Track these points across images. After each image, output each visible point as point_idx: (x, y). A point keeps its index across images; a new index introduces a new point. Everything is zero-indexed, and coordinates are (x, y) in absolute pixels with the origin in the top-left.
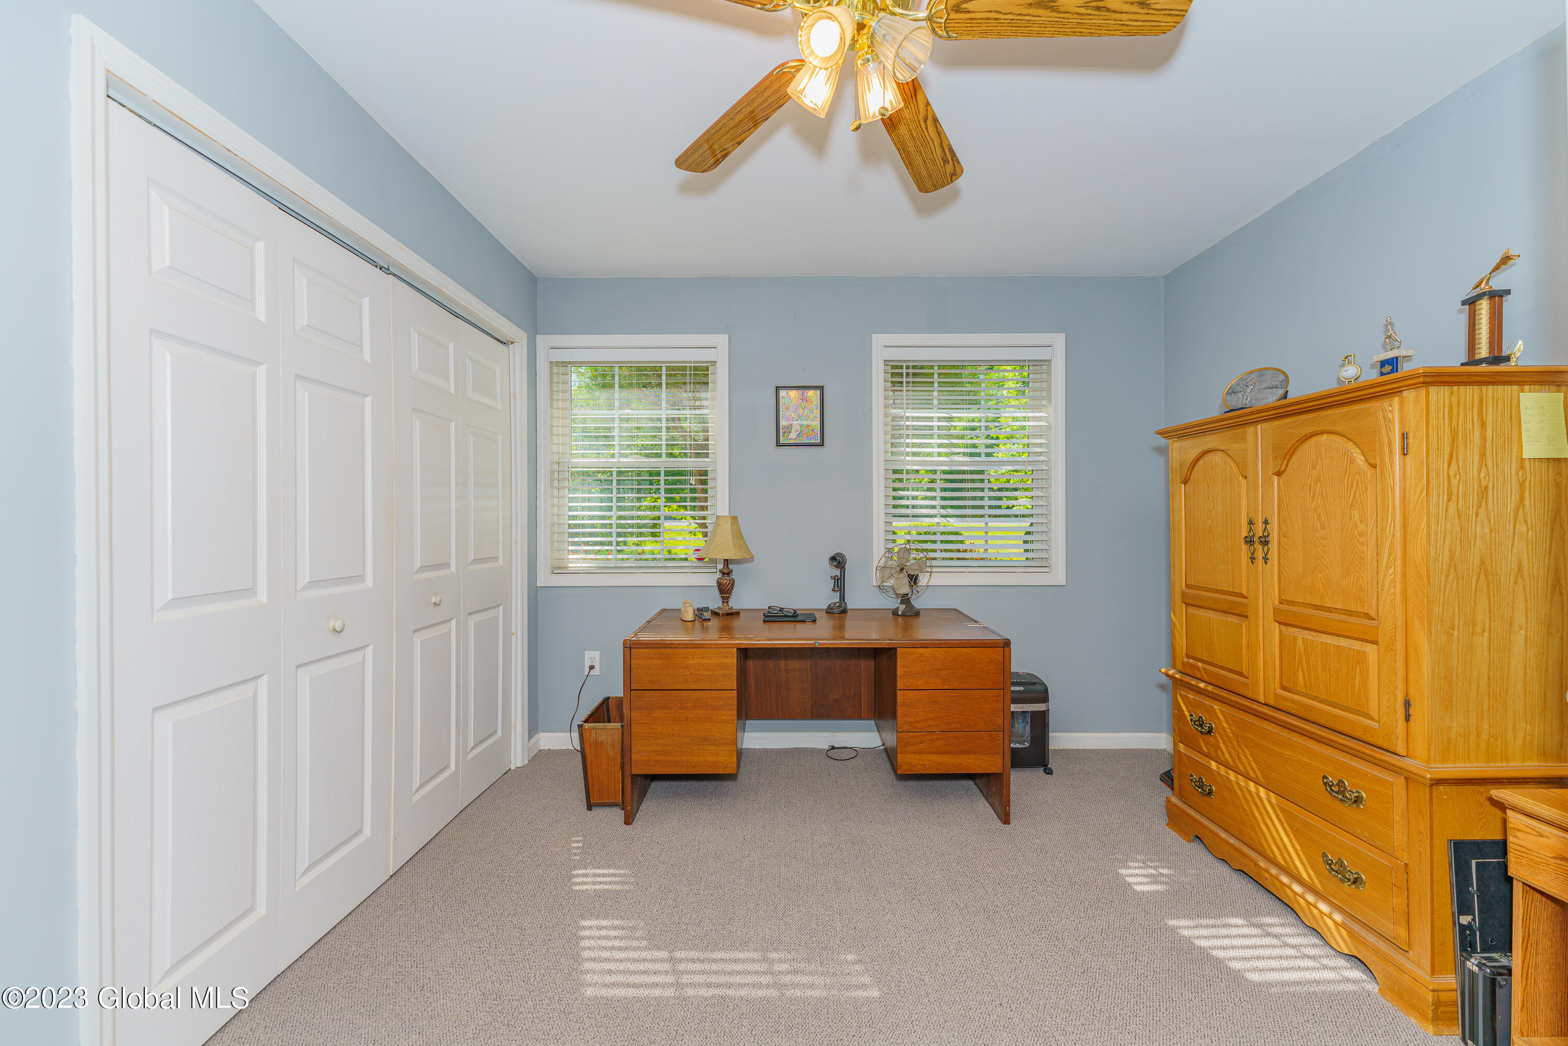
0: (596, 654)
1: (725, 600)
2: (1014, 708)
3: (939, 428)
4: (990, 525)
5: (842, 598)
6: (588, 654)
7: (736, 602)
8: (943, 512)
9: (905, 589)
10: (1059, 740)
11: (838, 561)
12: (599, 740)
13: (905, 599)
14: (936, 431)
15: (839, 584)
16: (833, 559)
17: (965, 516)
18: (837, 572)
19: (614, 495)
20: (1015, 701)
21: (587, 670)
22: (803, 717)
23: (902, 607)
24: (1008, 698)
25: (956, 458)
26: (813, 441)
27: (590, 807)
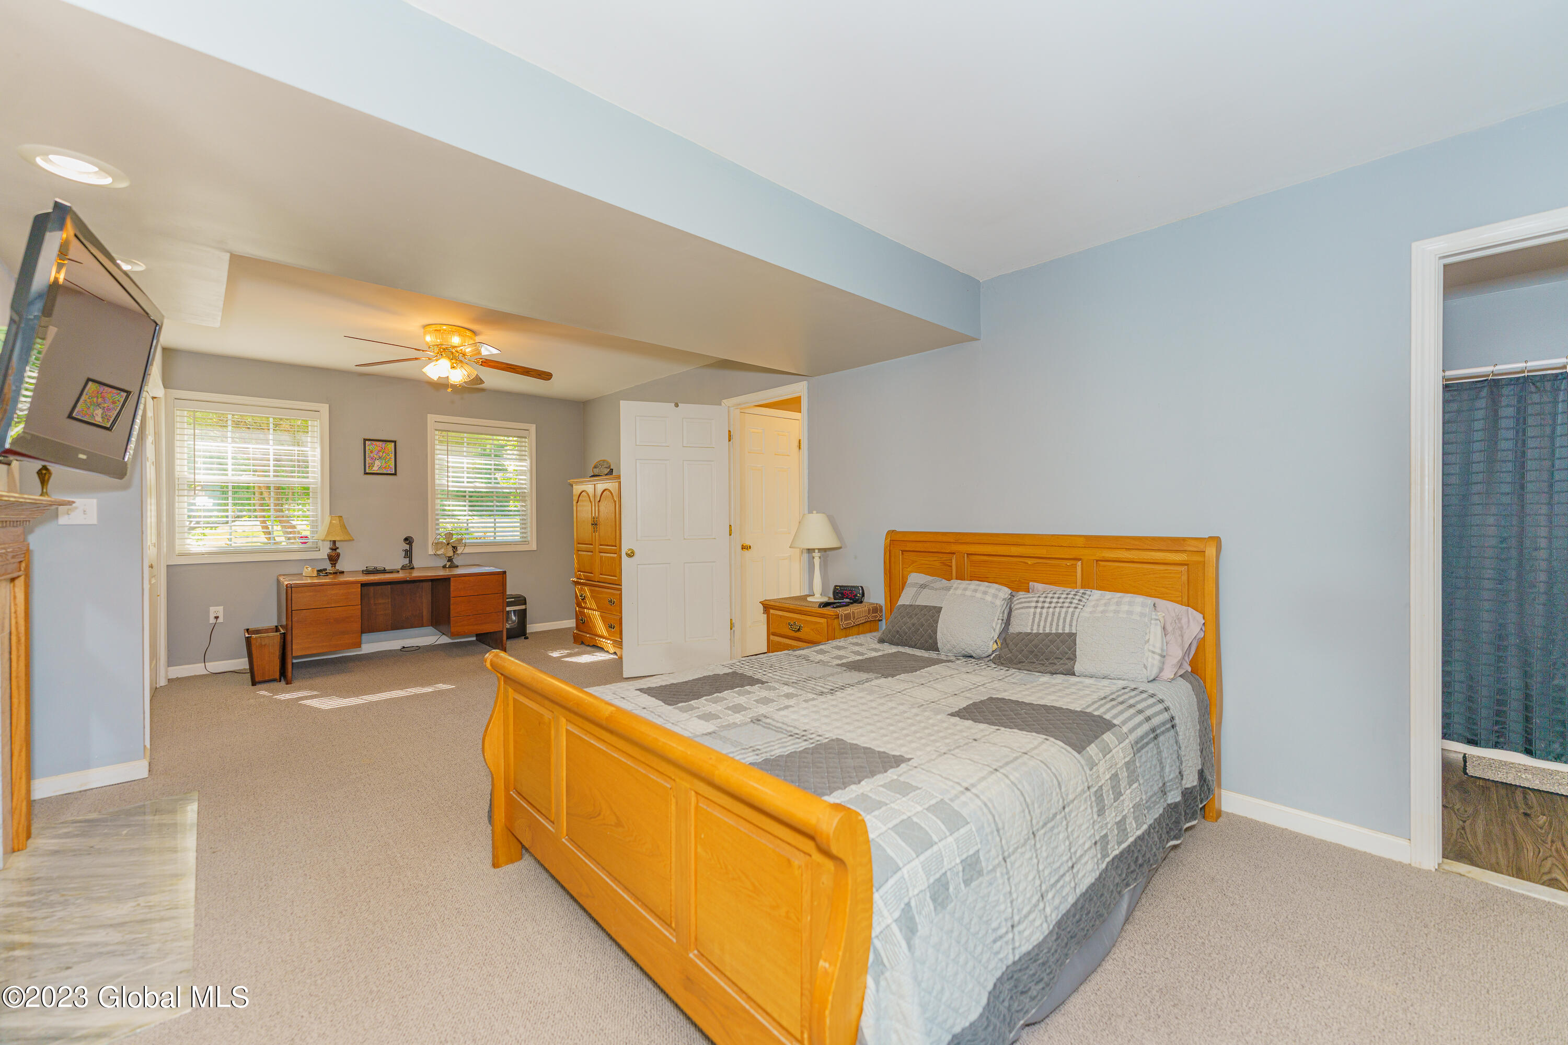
0: (221, 609)
1: (334, 565)
2: (508, 609)
3: (468, 468)
4: (497, 520)
5: (411, 561)
6: (212, 609)
7: (339, 567)
8: (470, 513)
9: (450, 553)
10: (531, 628)
11: (408, 540)
12: (263, 644)
13: (450, 559)
14: (465, 469)
15: (408, 554)
16: (406, 539)
17: (484, 515)
18: (407, 547)
19: (230, 501)
20: (508, 606)
21: (212, 621)
22: (386, 629)
23: (449, 564)
24: (505, 604)
25: (477, 485)
26: (389, 472)
27: (254, 683)
